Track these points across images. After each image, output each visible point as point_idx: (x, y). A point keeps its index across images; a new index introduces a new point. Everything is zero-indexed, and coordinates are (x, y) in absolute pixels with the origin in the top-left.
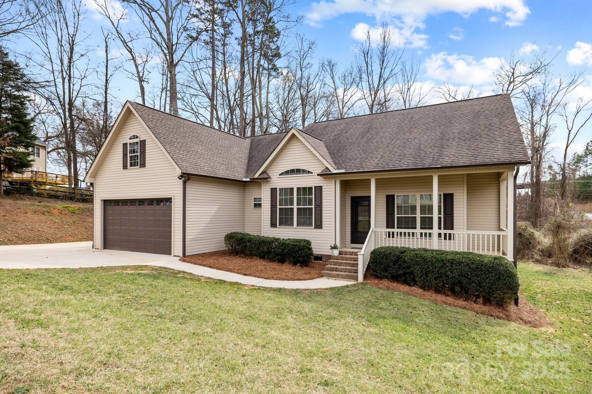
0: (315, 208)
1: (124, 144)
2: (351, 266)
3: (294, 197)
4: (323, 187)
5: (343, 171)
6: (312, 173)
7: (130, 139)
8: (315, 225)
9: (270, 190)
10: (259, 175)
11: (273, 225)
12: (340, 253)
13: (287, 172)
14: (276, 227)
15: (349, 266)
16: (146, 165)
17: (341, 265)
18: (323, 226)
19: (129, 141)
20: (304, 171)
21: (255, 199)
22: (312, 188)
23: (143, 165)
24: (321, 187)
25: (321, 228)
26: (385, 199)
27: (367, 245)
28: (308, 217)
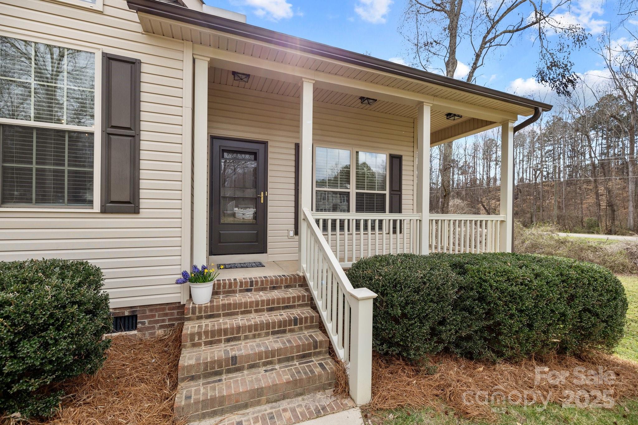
0: (106, 134)
4: (144, 68)
8: (107, 200)
12: (222, 290)
18: (145, 203)
25: (136, 211)
26: (294, 152)
27: (326, 258)
28: (66, 168)
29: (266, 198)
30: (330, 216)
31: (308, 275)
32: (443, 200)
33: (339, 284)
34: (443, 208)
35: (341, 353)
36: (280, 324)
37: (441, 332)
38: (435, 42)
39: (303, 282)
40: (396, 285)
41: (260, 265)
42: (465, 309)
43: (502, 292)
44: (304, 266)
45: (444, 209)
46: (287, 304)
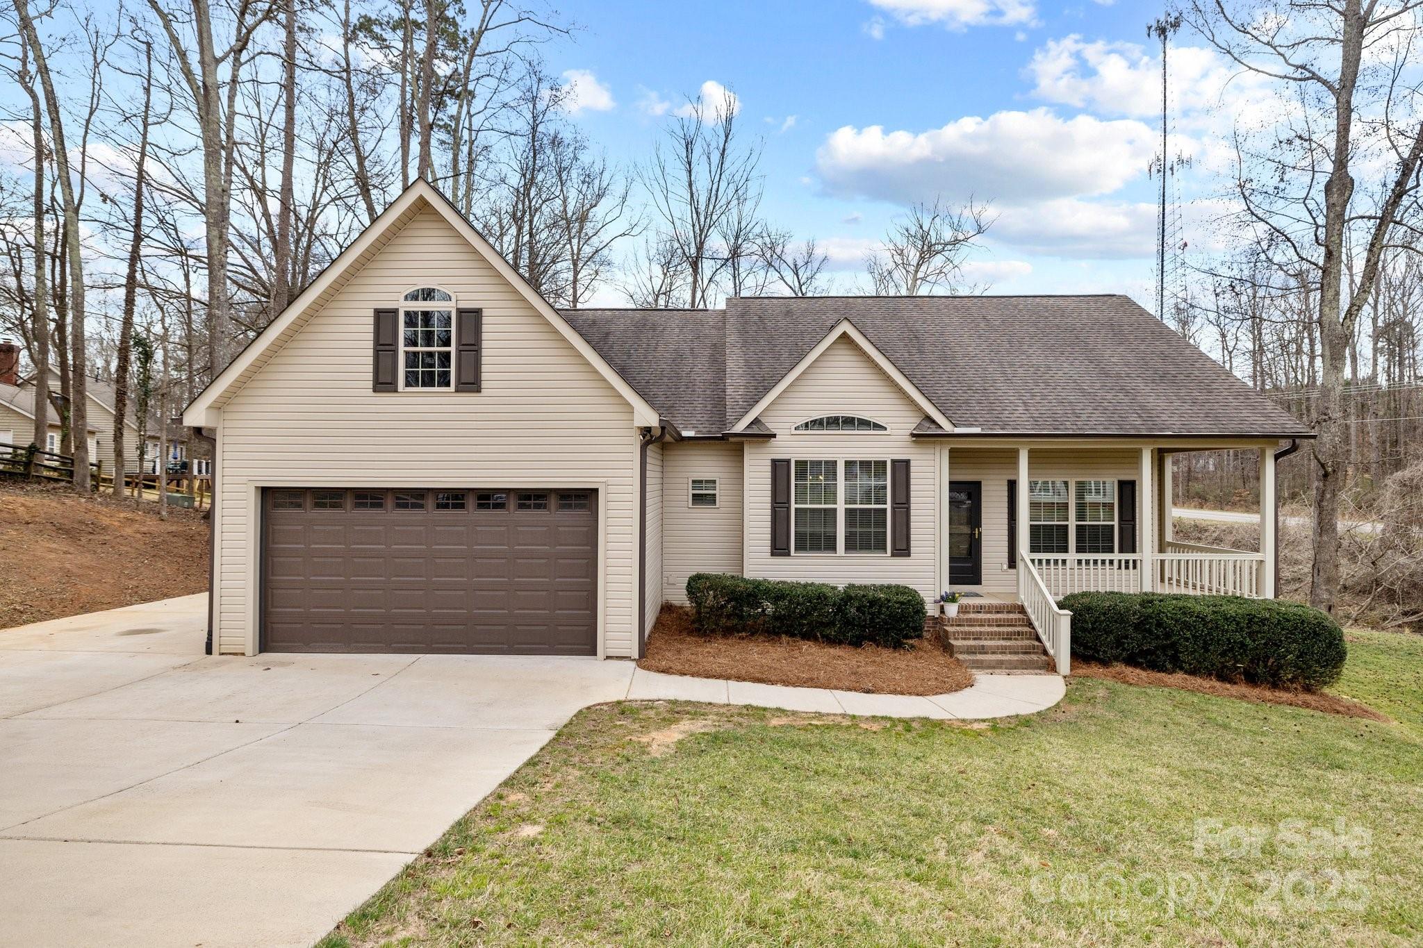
0: (893, 509)
1: (379, 313)
2: (1003, 639)
3: (838, 482)
4: (912, 463)
5: (977, 430)
6: (886, 429)
7: (414, 297)
8: (894, 548)
9: (769, 463)
10: (748, 427)
11: (779, 548)
12: (963, 610)
13: (817, 424)
14: (788, 554)
15: (999, 639)
16: (484, 384)
17: (980, 639)
18: (913, 550)
19: (405, 306)
20: (864, 424)
21: (694, 482)
22: (885, 462)
23: (471, 384)
24: (907, 462)
25: (909, 555)
26: (1006, 488)
27: (1041, 591)
28: (872, 530)
29: (980, 534)
30: (1044, 556)
31: (1026, 604)
32: (1321, 484)
33: (1050, 608)
34: (1321, 501)
35: (1051, 652)
36: (1008, 633)
37: (1124, 643)
38: (1300, 137)
39: (1022, 610)
40: (1089, 609)
41: (977, 595)
42: (1145, 630)
43: (1176, 621)
44: (1022, 597)
45: (1325, 504)
46: (1010, 624)
